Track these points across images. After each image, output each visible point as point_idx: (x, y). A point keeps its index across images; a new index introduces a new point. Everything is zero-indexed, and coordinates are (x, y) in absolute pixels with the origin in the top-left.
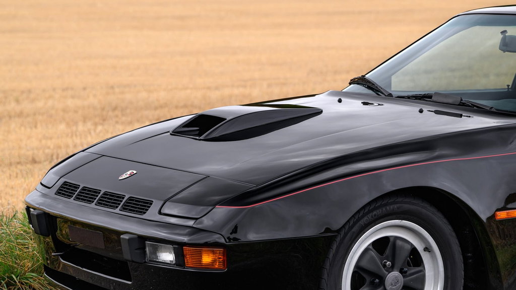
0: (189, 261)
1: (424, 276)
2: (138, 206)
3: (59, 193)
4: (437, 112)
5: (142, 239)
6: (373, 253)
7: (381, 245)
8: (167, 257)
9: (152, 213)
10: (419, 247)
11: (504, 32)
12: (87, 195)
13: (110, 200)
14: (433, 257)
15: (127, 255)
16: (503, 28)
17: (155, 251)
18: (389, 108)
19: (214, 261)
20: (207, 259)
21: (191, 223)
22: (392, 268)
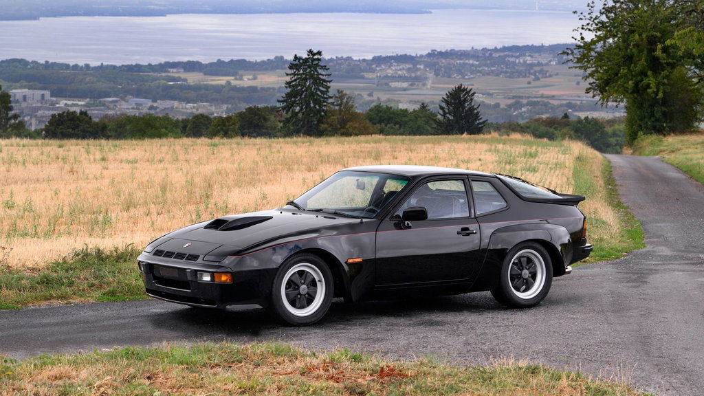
0: (217, 280)
1: (316, 291)
2: (193, 258)
3: (154, 254)
4: (324, 217)
5: (196, 271)
6: (297, 275)
7: (301, 273)
8: (207, 278)
9: (200, 260)
10: (317, 279)
11: (357, 180)
12: (169, 254)
13: (180, 256)
14: (322, 285)
15: (189, 278)
16: (357, 178)
17: (201, 276)
18: (305, 216)
19: (227, 280)
20: (224, 278)
21: (217, 264)
22: (304, 284)
